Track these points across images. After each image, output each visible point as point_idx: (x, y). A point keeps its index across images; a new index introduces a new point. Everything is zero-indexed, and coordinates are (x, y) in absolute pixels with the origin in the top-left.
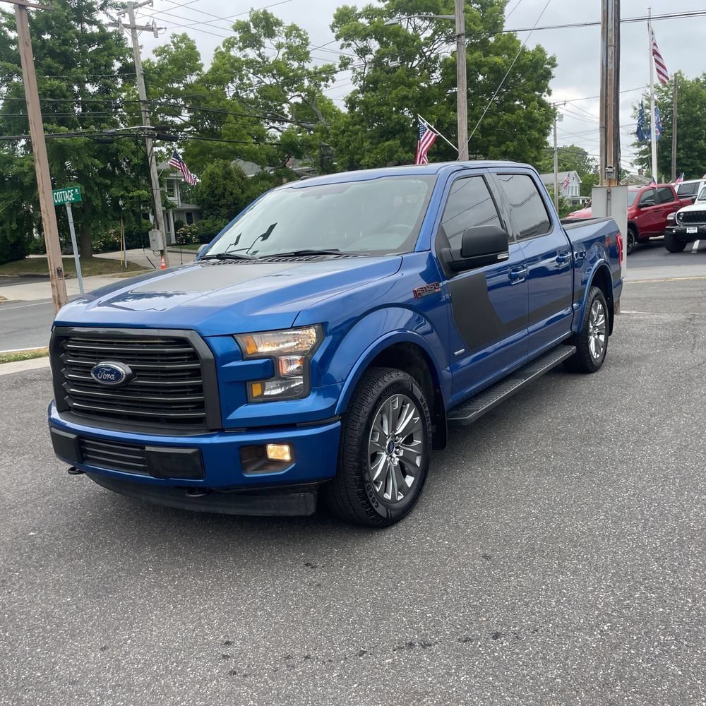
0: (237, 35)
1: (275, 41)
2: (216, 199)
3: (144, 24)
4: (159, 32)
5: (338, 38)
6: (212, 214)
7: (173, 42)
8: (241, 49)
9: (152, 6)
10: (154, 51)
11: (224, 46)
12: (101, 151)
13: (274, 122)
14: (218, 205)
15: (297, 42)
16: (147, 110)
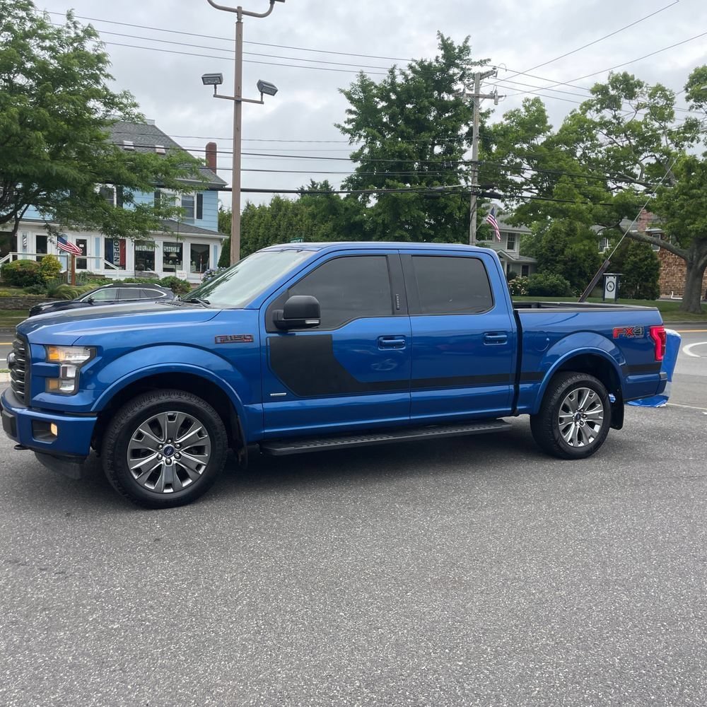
0: (593, 97)
1: (634, 102)
2: (554, 254)
3: (487, 93)
4: (500, 99)
5: (688, 99)
6: (547, 268)
7: (525, 106)
8: (598, 111)
9: (496, 76)
10: (504, 116)
11: (581, 108)
12: (432, 206)
13: (620, 182)
14: (555, 260)
15: (662, 102)
16: (477, 170)
